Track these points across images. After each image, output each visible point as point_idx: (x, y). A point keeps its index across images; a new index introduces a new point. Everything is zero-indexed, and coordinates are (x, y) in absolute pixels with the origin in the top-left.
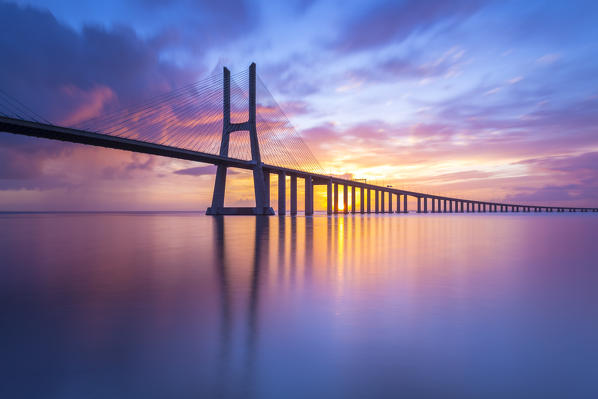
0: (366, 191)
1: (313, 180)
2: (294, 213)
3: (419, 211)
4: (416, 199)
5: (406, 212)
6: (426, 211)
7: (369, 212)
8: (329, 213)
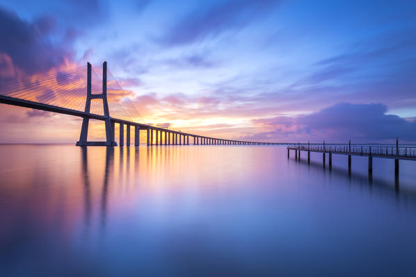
0: (168, 133)
1: (139, 127)
2: (128, 145)
3: (195, 144)
4: (193, 138)
5: (188, 144)
6: (198, 144)
7: (169, 144)
8: (148, 145)
